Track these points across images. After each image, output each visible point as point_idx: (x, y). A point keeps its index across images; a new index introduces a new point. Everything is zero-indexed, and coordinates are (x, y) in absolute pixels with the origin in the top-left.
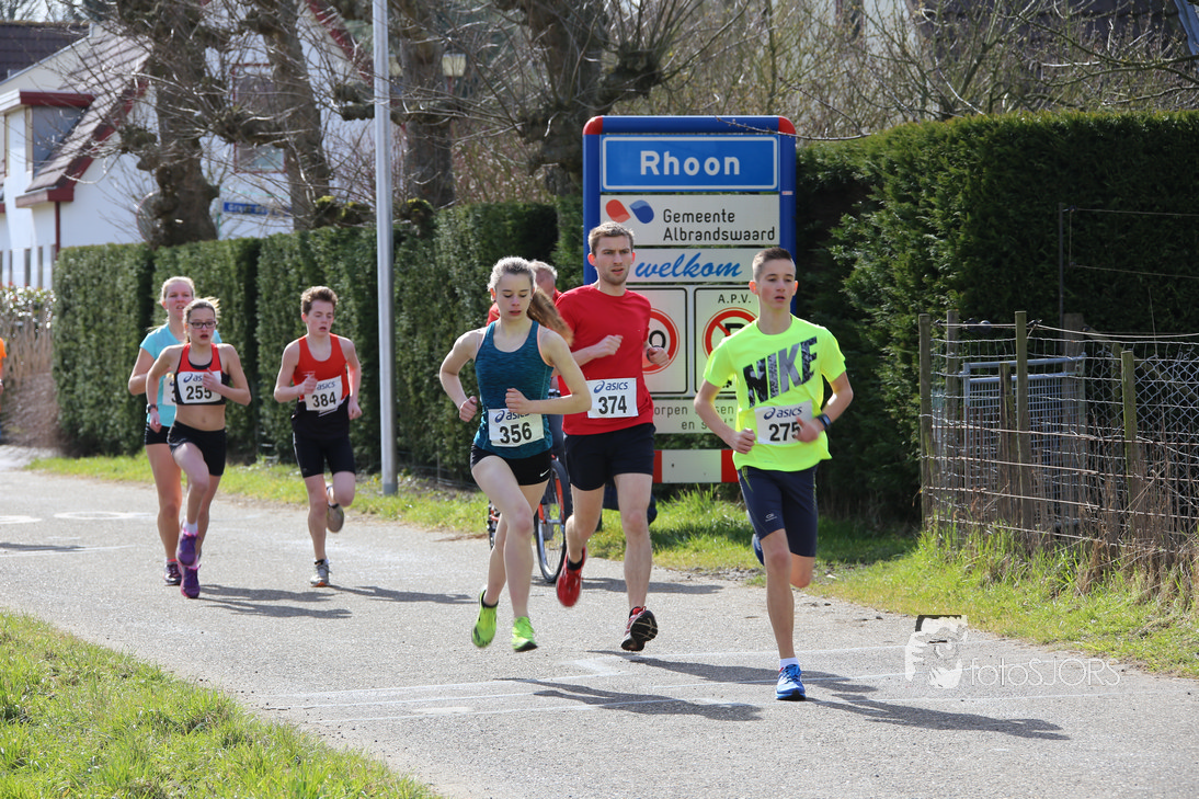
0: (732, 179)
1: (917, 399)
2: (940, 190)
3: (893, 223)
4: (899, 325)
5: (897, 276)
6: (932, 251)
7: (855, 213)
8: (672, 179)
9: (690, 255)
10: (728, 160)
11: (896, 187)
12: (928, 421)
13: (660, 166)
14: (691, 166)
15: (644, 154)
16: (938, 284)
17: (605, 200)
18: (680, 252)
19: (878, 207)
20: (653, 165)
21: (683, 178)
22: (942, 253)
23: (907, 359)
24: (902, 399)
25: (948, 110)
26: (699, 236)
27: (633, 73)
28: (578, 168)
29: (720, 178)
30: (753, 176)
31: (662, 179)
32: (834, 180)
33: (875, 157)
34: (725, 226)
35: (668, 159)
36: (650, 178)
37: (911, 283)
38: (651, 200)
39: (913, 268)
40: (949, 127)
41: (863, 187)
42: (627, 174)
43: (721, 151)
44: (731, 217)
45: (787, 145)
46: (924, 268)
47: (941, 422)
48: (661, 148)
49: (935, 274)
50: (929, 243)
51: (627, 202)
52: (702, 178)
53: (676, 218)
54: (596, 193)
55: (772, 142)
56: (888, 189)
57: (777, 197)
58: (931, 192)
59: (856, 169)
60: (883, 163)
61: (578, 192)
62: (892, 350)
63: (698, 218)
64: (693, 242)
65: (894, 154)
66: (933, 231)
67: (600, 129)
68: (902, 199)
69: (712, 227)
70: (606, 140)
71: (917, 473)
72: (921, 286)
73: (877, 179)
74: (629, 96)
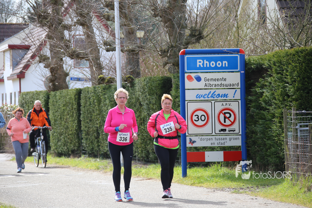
0: (225, 68)
1: (284, 135)
2: (290, 70)
3: (275, 81)
4: (277, 112)
5: (277, 97)
6: (287, 89)
7: (263, 78)
8: (207, 68)
9: (212, 91)
10: (224, 62)
11: (276, 70)
12: (287, 142)
13: (203, 64)
14: (213, 64)
15: (198, 61)
16: (290, 99)
17: (186, 75)
18: (209, 91)
19: (271, 76)
20: (201, 64)
21: (210, 68)
22: (291, 90)
23: (280, 122)
24: (279, 135)
25: (292, 46)
26: (215, 86)
27: (195, 36)
28: (178, 65)
29: (222, 68)
30: (232, 67)
31: (204, 68)
32: (257, 67)
33: (269, 60)
34: (223, 82)
35: (205, 62)
36: (200, 68)
37: (281, 99)
38: (201, 75)
39: (281, 95)
40: (292, 51)
41: (266, 70)
42: (193, 67)
43: (222, 59)
44: (225, 80)
45: (242, 57)
46: (285, 95)
47: (291, 141)
48: (203, 59)
49: (288, 96)
50: (287, 86)
51: (193, 75)
52: (216, 68)
53: (208, 80)
54: (183, 73)
55: (237, 56)
56: (273, 70)
57: (239, 73)
58: (287, 71)
59: (264, 64)
60: (272, 62)
61: (178, 72)
62: (276, 120)
63: (215, 80)
64: (214, 87)
65: (275, 59)
66: (288, 83)
67: (184, 53)
68: (278, 73)
69: (219, 83)
70: (186, 57)
71: (284, 158)
72: (284, 100)
73: (270, 67)
74: (193, 43)
